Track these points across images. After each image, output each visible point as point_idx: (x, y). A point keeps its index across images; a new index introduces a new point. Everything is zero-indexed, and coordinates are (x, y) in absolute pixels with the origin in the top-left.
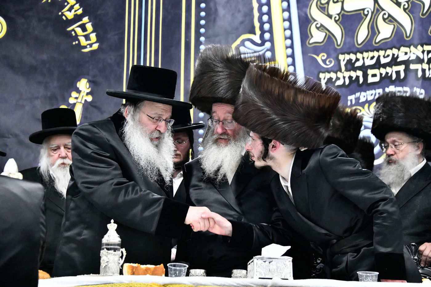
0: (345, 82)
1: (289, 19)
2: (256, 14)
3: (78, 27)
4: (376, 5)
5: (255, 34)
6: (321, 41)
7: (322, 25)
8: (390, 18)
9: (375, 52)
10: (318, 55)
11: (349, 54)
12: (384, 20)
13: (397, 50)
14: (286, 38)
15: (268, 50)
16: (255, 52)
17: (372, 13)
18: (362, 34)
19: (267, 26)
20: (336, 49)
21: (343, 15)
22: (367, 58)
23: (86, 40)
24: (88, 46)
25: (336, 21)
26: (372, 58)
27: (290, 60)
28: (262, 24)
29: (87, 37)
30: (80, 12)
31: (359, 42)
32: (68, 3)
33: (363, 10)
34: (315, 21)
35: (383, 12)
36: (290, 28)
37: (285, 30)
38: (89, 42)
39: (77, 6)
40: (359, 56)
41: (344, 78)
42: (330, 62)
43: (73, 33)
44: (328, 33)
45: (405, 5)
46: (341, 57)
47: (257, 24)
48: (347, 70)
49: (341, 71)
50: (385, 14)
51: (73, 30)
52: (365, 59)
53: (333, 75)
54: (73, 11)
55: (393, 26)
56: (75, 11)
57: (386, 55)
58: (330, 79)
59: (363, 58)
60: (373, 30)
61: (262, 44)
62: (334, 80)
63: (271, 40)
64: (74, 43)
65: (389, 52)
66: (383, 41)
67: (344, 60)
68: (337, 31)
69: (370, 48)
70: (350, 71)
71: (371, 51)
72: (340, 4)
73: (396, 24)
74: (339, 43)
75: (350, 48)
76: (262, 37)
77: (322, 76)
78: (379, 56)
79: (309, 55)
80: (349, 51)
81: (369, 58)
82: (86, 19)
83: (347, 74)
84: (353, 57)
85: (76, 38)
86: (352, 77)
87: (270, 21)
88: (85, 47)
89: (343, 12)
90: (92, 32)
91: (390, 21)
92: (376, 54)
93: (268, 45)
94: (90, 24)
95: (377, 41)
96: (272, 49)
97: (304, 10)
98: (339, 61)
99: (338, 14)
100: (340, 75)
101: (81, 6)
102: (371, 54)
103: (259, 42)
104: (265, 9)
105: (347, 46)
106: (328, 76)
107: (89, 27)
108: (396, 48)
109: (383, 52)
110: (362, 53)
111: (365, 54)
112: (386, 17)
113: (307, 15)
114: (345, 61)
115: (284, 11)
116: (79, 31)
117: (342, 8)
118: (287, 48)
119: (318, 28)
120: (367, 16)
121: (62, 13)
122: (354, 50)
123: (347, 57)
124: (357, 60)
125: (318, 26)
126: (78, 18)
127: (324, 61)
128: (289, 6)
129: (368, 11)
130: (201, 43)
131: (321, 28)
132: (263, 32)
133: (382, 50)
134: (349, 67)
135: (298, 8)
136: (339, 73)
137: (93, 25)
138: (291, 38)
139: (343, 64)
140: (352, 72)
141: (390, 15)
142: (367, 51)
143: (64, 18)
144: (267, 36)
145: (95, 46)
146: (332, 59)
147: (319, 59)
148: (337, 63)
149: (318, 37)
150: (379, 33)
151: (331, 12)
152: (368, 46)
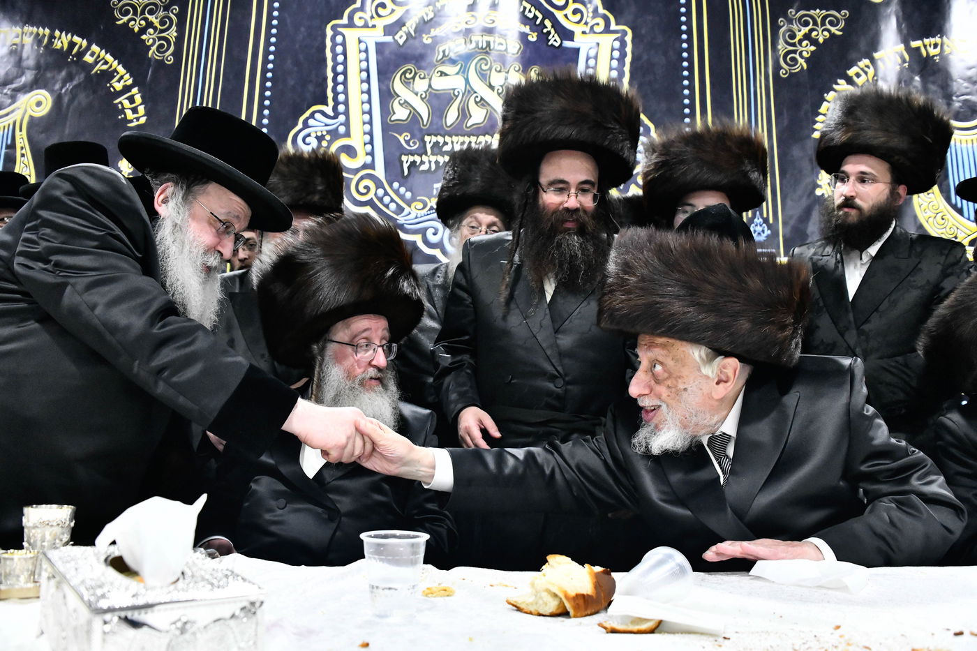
0: (430, 167)
1: (369, 92)
2: (330, 84)
3: (126, 99)
4: (468, 86)
5: (327, 105)
6: (404, 119)
7: (406, 102)
8: (482, 102)
9: (466, 137)
10: (401, 135)
11: (436, 136)
12: (476, 103)
13: (490, 137)
14: (364, 113)
15: (341, 124)
16: (326, 125)
17: (463, 95)
18: (452, 116)
19: (341, 98)
20: (421, 130)
21: (430, 93)
22: (457, 143)
23: (133, 113)
24: (135, 120)
25: (422, 99)
26: (463, 143)
27: (367, 138)
28: (336, 94)
29: (135, 110)
30: (130, 82)
31: (448, 125)
32: (118, 73)
33: (454, 89)
34: (398, 96)
35: (475, 95)
36: (369, 102)
37: (363, 103)
38: (136, 116)
39: (127, 76)
40: (448, 139)
41: (430, 162)
42: (414, 143)
43: (120, 105)
44: (412, 110)
45: (498, 89)
46: (427, 138)
47: (330, 94)
48: (433, 154)
49: (426, 154)
50: (477, 97)
51: (121, 103)
52: (455, 144)
53: (417, 159)
54: (122, 81)
55: (486, 111)
56: (125, 81)
57: (478, 142)
58: (414, 163)
59: (452, 142)
60: (464, 113)
61: (335, 117)
62: (441, 145)
63: (346, 113)
64: (120, 117)
65: (481, 139)
66: (474, 127)
67: (430, 142)
68: (423, 110)
69: (460, 133)
70: (437, 155)
71: (461, 136)
72: (427, 81)
73: (489, 108)
74: (425, 123)
75: (437, 129)
76: (335, 109)
77: (404, 158)
78: (470, 142)
79: (390, 133)
80: (436, 133)
81: (459, 143)
82: (135, 90)
83: (433, 158)
84: (440, 139)
85: (123, 111)
86: (439, 163)
87: (346, 92)
88: (131, 121)
89: (430, 90)
90: (140, 105)
91: (483, 105)
92: (467, 139)
93: (342, 118)
94: (139, 95)
95: (468, 125)
96: (347, 124)
97: (386, 82)
98: (425, 143)
99: (425, 92)
100: (425, 158)
101: (131, 76)
102: (461, 139)
103: (332, 114)
104: (340, 78)
105: (435, 127)
106: (411, 159)
107: (138, 99)
108: (489, 135)
109: (476, 138)
110: (451, 136)
111: (455, 139)
112: (478, 100)
113: (389, 90)
114: (432, 143)
115: (362, 82)
116: (126, 104)
117: (430, 86)
118: (364, 123)
119: (401, 105)
120: (457, 96)
121: (110, 84)
122: (442, 133)
123: (434, 139)
124: (445, 143)
125: (402, 102)
126: (127, 89)
127: (407, 142)
128: (369, 76)
129: (458, 92)
130: (264, 117)
131: (406, 104)
132: (336, 103)
133: (473, 135)
134: (436, 150)
135: (379, 80)
136: (424, 156)
137: (142, 97)
138: (370, 113)
139: (429, 146)
140: (439, 156)
141: (482, 99)
142: (457, 135)
143: (112, 89)
144: (341, 108)
145: (143, 120)
146: (416, 140)
147: (401, 139)
148: (422, 144)
149: (401, 114)
150: (471, 116)
151: (417, 89)
152: (457, 130)
